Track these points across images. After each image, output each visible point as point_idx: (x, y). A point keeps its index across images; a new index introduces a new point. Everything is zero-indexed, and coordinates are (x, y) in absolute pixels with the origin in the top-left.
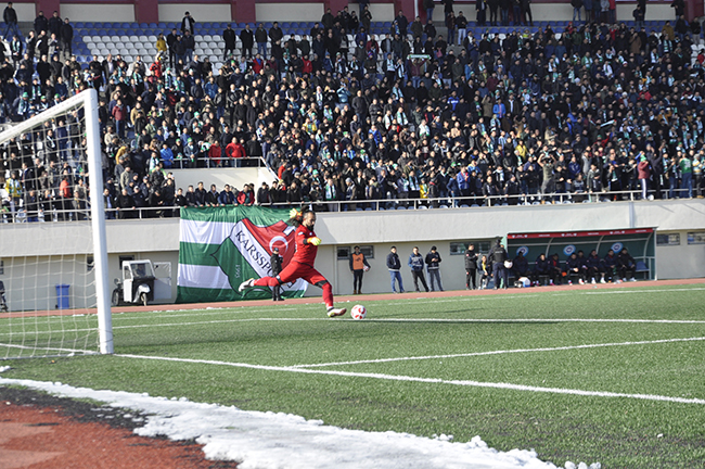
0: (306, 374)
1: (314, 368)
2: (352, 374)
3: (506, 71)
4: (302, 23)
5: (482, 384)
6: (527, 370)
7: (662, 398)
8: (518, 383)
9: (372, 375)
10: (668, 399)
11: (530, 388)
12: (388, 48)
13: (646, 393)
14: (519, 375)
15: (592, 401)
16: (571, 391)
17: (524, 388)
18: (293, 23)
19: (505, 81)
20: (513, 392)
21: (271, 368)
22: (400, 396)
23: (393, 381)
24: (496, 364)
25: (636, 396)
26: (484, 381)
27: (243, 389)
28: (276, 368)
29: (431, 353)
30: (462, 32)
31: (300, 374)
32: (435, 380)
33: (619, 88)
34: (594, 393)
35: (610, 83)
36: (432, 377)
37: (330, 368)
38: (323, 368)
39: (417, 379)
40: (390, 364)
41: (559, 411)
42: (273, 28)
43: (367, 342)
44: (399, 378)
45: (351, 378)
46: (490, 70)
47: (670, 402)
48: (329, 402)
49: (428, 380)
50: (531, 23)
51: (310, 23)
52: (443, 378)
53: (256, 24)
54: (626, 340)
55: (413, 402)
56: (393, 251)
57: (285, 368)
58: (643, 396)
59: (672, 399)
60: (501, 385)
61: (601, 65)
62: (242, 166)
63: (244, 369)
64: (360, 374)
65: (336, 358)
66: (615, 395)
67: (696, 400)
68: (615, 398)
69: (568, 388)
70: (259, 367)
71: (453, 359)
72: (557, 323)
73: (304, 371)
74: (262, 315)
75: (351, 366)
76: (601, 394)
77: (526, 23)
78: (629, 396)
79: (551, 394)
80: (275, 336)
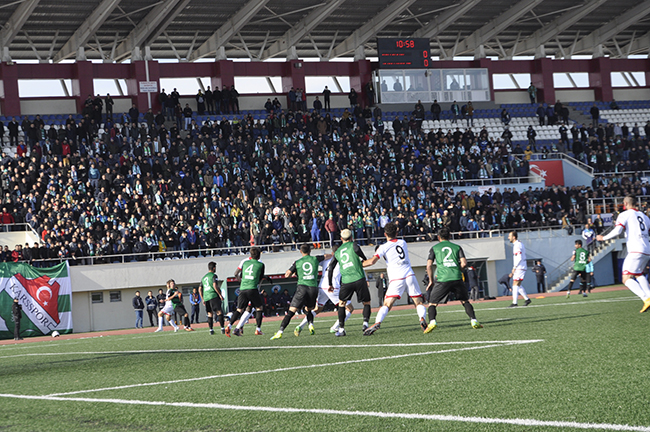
0: (59, 401)
1: (66, 396)
2: (95, 400)
3: (222, 150)
4: (58, 115)
5: (196, 405)
6: (232, 391)
7: (332, 411)
8: (224, 403)
9: (110, 400)
10: (337, 412)
11: (233, 407)
12: (128, 133)
13: (321, 408)
14: (226, 397)
15: (278, 416)
16: (264, 409)
17: (227, 407)
18: (51, 115)
19: (223, 158)
20: (219, 410)
21: (31, 397)
22: (130, 417)
23: (127, 405)
24: (210, 387)
25: (313, 411)
26: (197, 402)
27: (7, 417)
28: (36, 397)
29: (161, 379)
30: (188, 120)
31: (54, 402)
32: (160, 403)
33: (311, 161)
34: (281, 410)
35: (303, 157)
36: (158, 400)
37: (78, 396)
38: (72, 396)
39: (146, 402)
40: (126, 390)
41: (252, 426)
42: (36, 120)
43: (111, 372)
44: (132, 402)
45: (94, 403)
46: (210, 149)
47: (338, 415)
48: (74, 425)
49: (154, 403)
50: (238, 112)
51: (65, 115)
52: (166, 401)
53: (21, 117)
54: (312, 363)
55: (140, 422)
56: (137, 294)
57: (43, 397)
58: (317, 411)
59: (339, 412)
60: (211, 405)
61: (297, 144)
62: (12, 230)
63: (10, 399)
64: (101, 400)
65: (84, 387)
66: (297, 410)
67: (358, 413)
68: (296, 413)
69: (262, 405)
70: (21, 396)
71: (176, 384)
72: (261, 350)
73: (58, 399)
74: (31, 351)
75: (95, 393)
76: (286, 410)
77: (234, 113)
78: (307, 411)
79: (248, 411)
80: (39, 370)
